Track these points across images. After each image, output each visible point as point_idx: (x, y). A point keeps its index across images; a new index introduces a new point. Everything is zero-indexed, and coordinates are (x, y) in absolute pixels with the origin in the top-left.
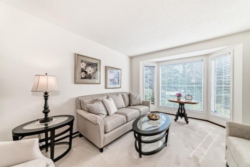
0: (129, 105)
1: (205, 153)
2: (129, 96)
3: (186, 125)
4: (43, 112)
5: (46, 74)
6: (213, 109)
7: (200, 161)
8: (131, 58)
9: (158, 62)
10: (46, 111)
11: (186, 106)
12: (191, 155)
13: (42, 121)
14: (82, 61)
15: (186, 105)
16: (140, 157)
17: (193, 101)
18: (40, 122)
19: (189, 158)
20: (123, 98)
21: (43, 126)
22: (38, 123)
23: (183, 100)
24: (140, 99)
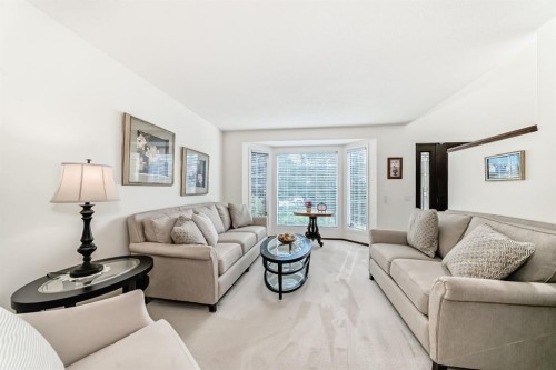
0: (231, 227)
1: (350, 273)
2: (229, 209)
3: (321, 249)
4: (80, 251)
5: (89, 161)
6: (349, 221)
7: (348, 282)
8: (224, 133)
9: (273, 147)
10: (87, 246)
11: (320, 221)
12: (338, 279)
13: (76, 273)
14: (139, 133)
15: (319, 218)
16: (281, 298)
17: (327, 213)
18: (72, 276)
19: (336, 283)
20: (220, 214)
21: (79, 285)
22: (67, 277)
23: (314, 211)
24: (248, 215)
